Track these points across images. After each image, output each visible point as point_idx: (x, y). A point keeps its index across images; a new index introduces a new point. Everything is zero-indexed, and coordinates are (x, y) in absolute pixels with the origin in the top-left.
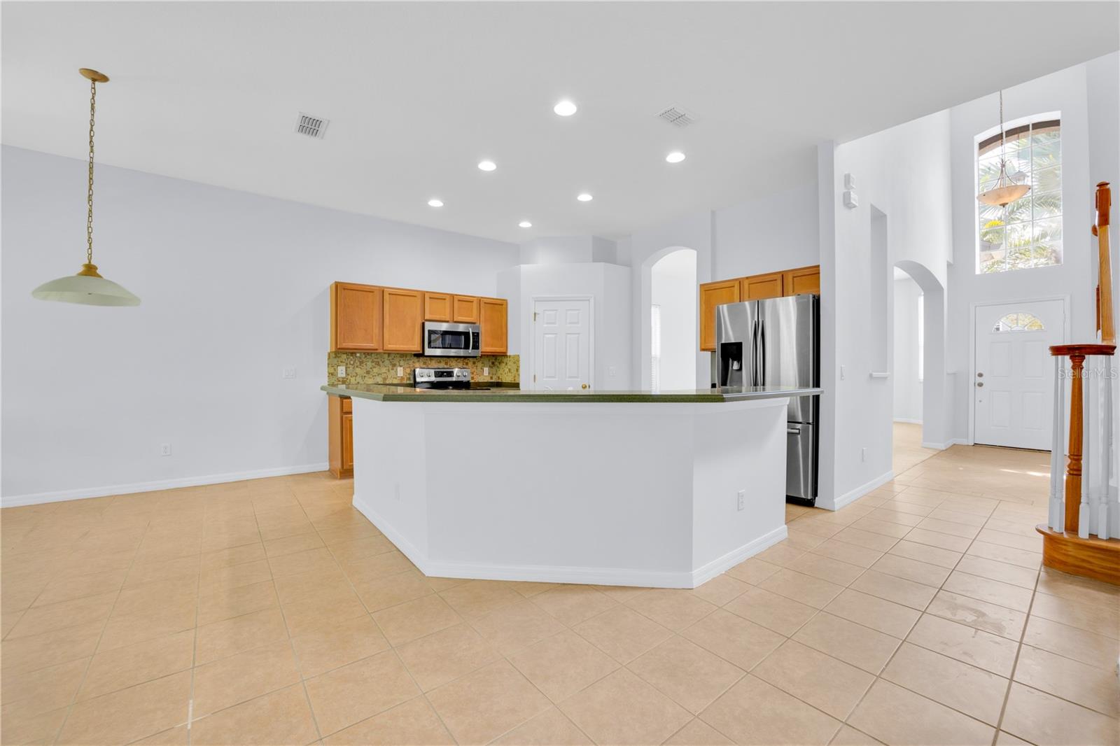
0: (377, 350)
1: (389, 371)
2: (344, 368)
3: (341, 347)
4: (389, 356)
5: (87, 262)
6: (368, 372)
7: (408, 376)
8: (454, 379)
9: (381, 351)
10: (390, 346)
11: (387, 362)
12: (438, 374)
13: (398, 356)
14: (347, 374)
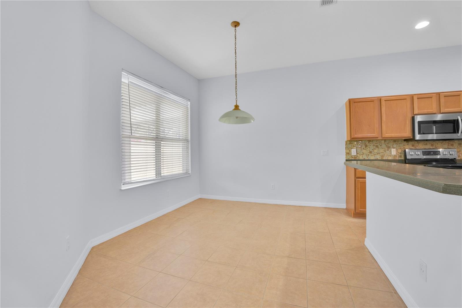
0: (377, 138)
1: (385, 151)
2: (355, 150)
3: (354, 137)
4: (385, 142)
5: (235, 104)
6: (371, 152)
7: (400, 155)
8: (438, 157)
9: (381, 138)
10: (387, 135)
11: (384, 146)
12: (424, 153)
13: (392, 141)
14: (357, 153)
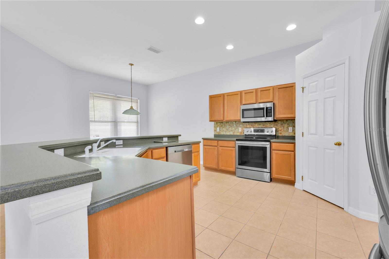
0: (223, 120)
1: (235, 129)
4: (235, 123)
6: (227, 130)
10: (228, 119)
11: (235, 125)
12: (255, 131)
14: (220, 130)
